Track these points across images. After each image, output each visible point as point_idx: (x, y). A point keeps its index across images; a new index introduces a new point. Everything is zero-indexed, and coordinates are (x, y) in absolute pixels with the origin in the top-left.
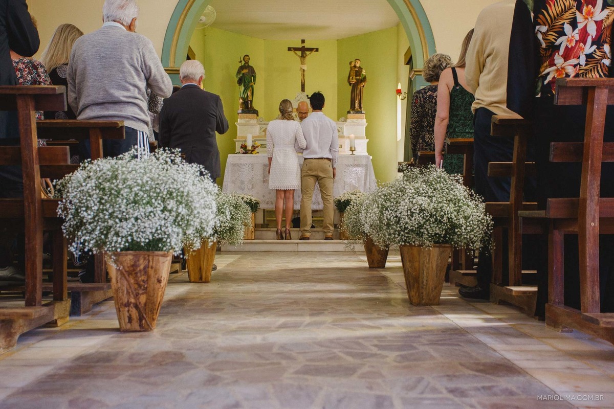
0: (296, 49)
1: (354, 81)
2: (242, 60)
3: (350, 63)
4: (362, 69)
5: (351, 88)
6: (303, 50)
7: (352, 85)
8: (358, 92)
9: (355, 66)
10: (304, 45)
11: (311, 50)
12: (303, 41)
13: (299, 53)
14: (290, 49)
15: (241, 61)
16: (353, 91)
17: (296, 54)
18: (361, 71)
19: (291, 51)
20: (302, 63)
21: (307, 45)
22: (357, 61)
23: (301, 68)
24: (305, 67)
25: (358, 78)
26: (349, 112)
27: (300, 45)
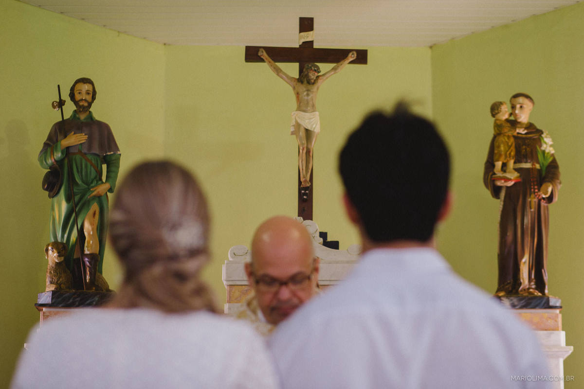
0: (279, 54)
1: (512, 179)
3: (495, 109)
4: (541, 132)
6: (307, 56)
7: (503, 194)
8: (527, 220)
9: (513, 122)
11: (337, 56)
12: (306, 24)
14: (252, 54)
15: (61, 103)
17: (278, 71)
18: (539, 141)
19: (262, 60)
20: (303, 105)
21: (321, 39)
22: (521, 100)
23: (298, 126)
24: (313, 121)
25: (528, 165)
27: (293, 39)
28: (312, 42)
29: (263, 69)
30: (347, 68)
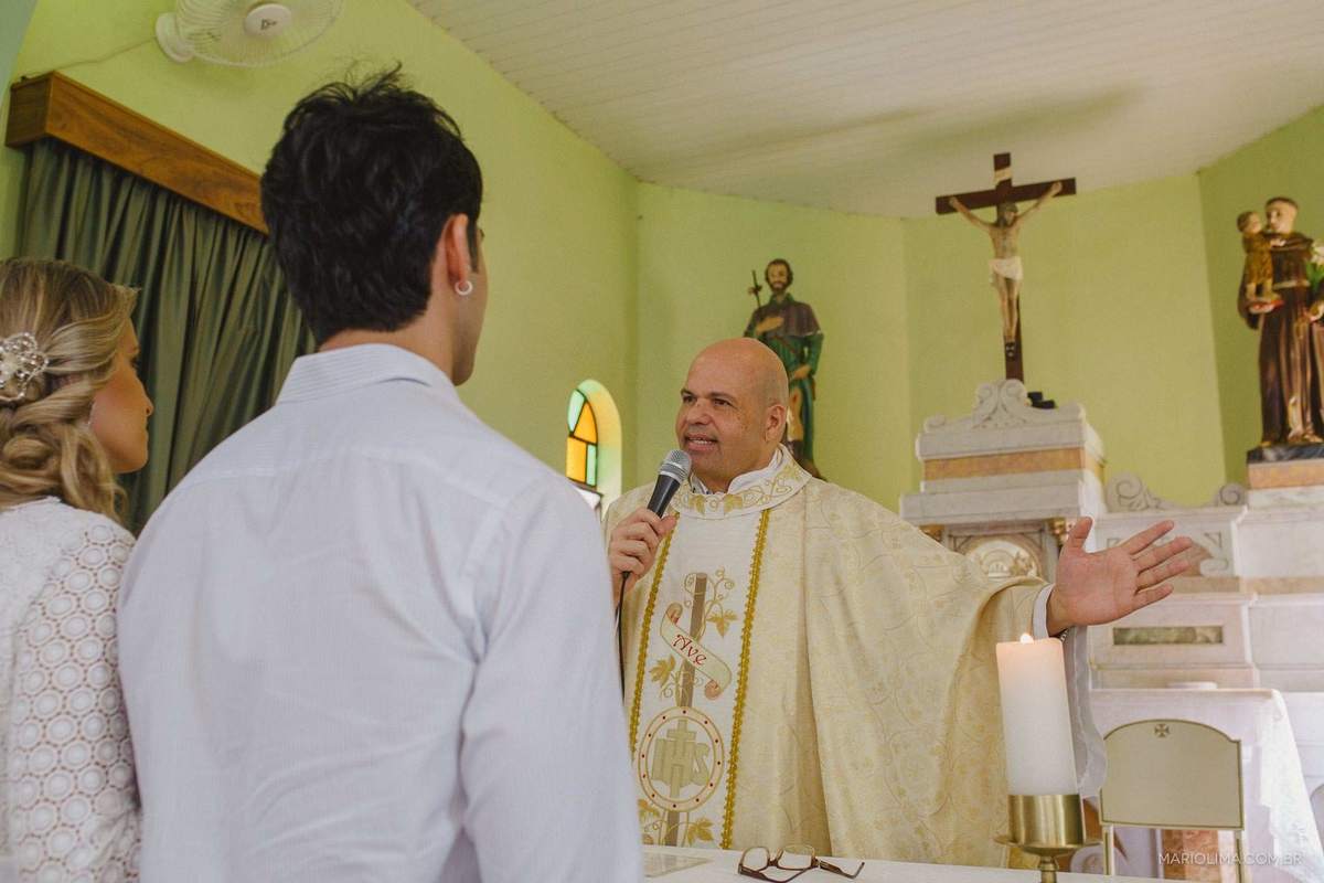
0: (972, 201)
1: (1269, 303)
2: (761, 281)
3: (1243, 221)
4: (1309, 242)
5: (1254, 338)
6: (1006, 196)
7: (1261, 323)
8: (1296, 355)
9: (1268, 235)
10: (1005, 174)
11: (1037, 191)
12: (1002, 161)
13: (989, 214)
14: (943, 205)
15: (757, 290)
16: (1270, 352)
17: (972, 218)
18: (1308, 253)
19: (953, 210)
20: (1002, 252)
21: (1020, 175)
22: (1278, 205)
23: (996, 275)
24: (1015, 268)
25: (1292, 284)
26: (1255, 456)
27: (988, 180)
28: (1009, 181)
29: (958, 218)
30: (1051, 202)
